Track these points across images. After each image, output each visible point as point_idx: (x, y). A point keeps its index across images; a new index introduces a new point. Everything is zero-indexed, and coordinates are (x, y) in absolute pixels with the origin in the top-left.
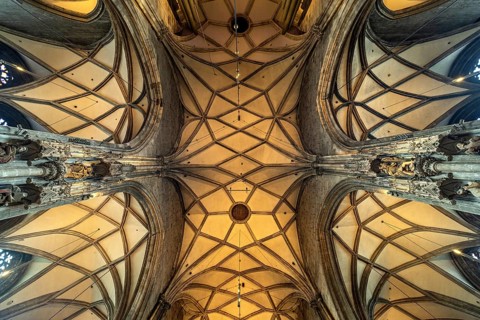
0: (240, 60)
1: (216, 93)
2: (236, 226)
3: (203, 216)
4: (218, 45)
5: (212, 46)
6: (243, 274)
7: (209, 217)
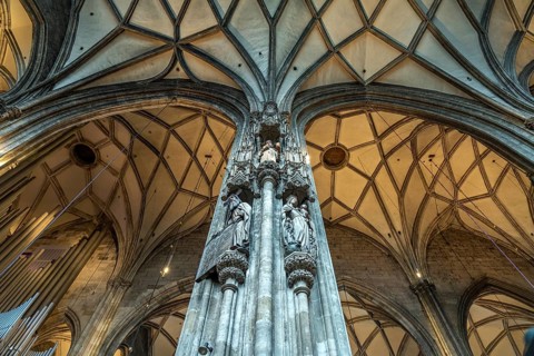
0: (131, 157)
1: (179, 188)
2: (351, 162)
3: (334, 203)
4: (117, 185)
5: (120, 192)
6: (417, 158)
7: (337, 196)
